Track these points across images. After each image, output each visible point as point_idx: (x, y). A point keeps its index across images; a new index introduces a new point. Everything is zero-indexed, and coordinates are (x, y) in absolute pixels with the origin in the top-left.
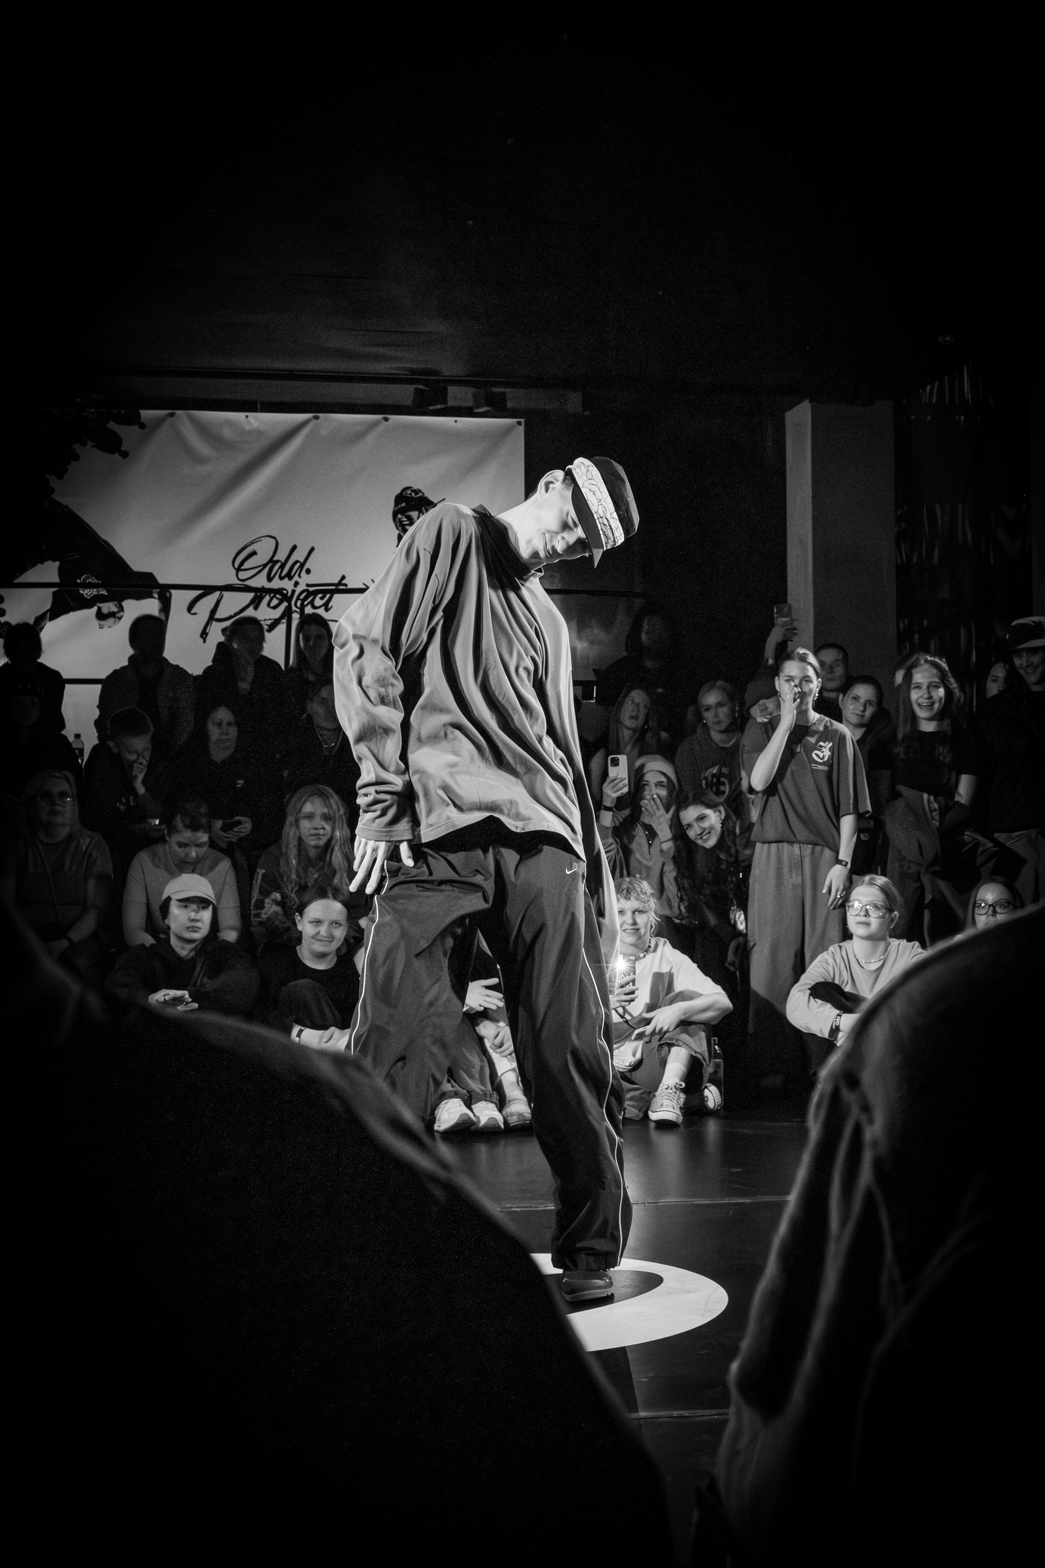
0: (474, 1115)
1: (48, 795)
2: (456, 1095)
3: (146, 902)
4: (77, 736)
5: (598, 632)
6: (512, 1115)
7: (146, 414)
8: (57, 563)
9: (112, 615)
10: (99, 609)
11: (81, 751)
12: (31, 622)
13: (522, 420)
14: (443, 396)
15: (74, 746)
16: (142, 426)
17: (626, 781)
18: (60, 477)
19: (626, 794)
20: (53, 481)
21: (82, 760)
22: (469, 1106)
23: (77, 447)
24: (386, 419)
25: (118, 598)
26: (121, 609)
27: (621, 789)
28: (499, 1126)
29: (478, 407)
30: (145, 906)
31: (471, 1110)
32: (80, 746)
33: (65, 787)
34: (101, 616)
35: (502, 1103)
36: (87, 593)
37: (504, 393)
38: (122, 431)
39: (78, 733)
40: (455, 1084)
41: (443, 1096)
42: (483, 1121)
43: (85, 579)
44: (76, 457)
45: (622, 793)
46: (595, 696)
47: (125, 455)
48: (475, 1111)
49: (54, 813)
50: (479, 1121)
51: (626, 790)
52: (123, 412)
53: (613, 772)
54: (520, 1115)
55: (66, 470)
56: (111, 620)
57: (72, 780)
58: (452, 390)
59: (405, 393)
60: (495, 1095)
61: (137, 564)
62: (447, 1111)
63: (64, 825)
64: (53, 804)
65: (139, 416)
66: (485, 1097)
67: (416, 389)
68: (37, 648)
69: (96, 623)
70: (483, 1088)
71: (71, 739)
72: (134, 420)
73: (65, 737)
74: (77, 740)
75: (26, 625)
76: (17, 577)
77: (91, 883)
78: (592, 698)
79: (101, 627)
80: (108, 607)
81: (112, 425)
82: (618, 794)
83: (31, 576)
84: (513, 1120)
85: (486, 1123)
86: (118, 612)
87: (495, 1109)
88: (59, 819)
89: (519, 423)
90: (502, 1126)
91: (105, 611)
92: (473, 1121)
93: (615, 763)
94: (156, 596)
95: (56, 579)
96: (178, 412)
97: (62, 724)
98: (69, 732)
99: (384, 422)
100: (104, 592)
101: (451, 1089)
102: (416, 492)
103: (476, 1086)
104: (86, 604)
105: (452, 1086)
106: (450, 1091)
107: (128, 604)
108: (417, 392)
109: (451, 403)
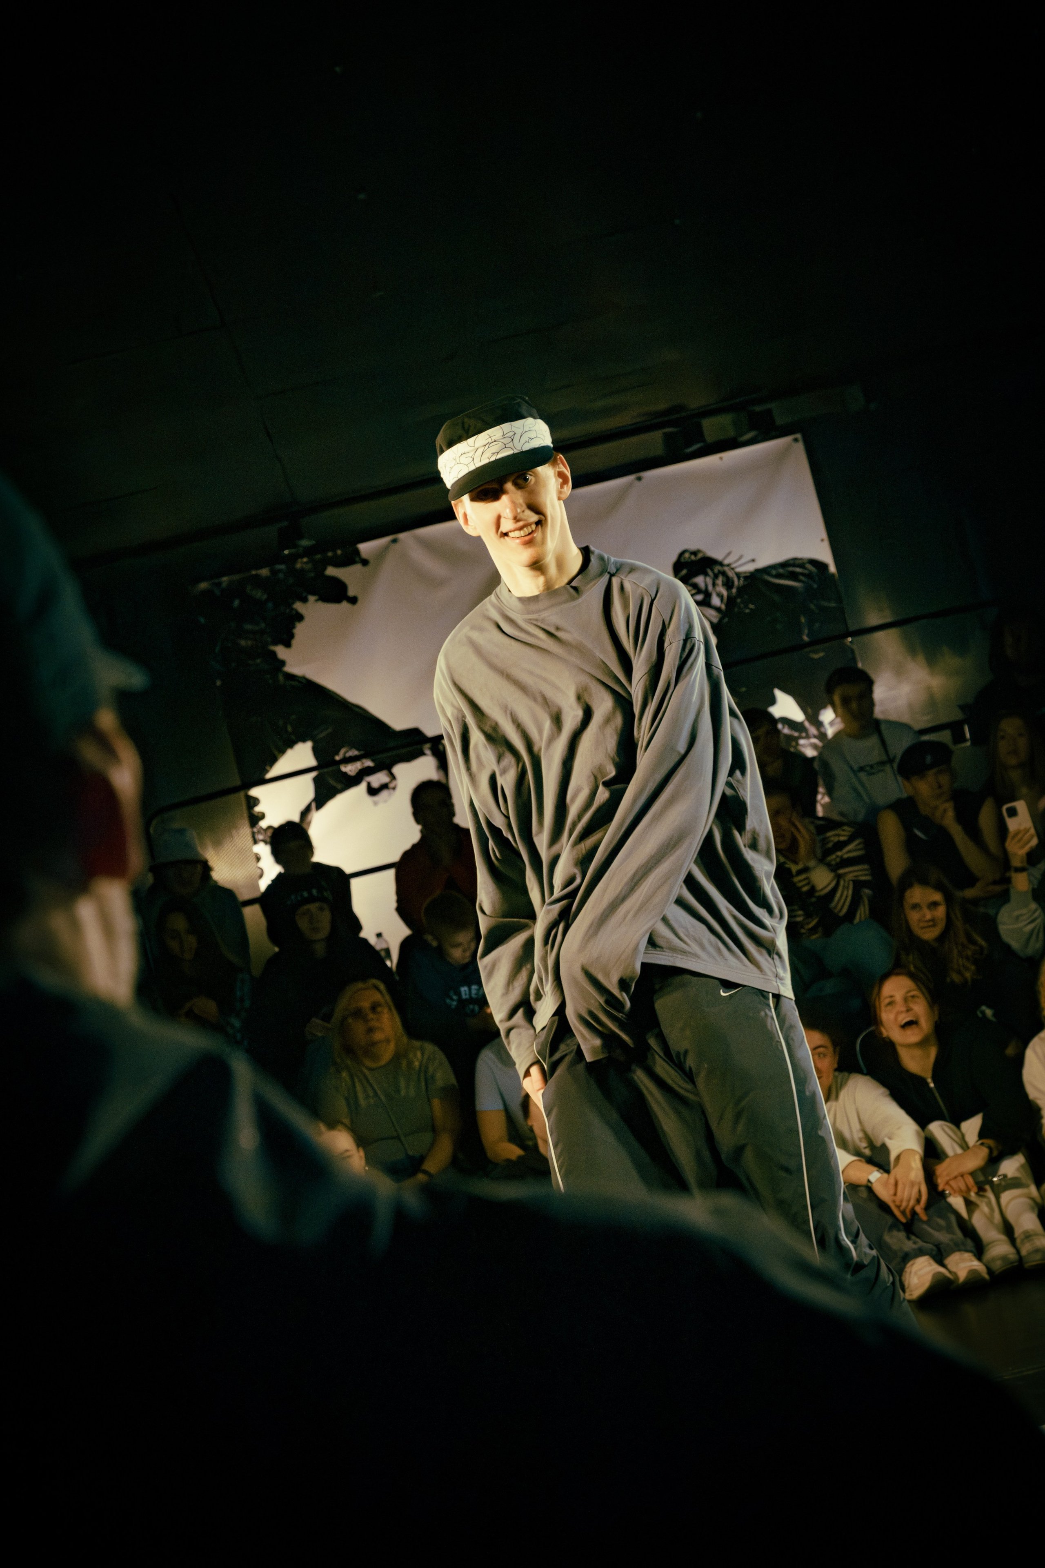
0: (950, 1272)
1: (358, 1013)
2: (921, 1253)
3: (501, 1107)
4: (379, 935)
5: (951, 661)
6: (994, 1259)
7: (365, 548)
8: (309, 745)
9: (384, 787)
10: (369, 784)
11: (387, 951)
12: (296, 818)
13: (799, 436)
14: (699, 435)
15: (378, 948)
16: (365, 562)
17: (1032, 831)
18: (288, 645)
19: (1037, 846)
20: (281, 652)
21: (392, 962)
22: (941, 1263)
23: (299, 606)
24: (639, 479)
25: (386, 766)
26: (393, 777)
27: (1029, 841)
28: (983, 1279)
29: (742, 435)
30: (503, 1114)
31: (943, 1265)
32: (384, 946)
33: (377, 997)
34: (373, 791)
35: (979, 1249)
36: (350, 769)
37: (769, 411)
38: (345, 574)
39: (378, 931)
40: (918, 1240)
41: (907, 1258)
42: (962, 1275)
43: (345, 753)
44: (300, 618)
45: (1031, 848)
46: (968, 736)
47: (353, 600)
48: (949, 1267)
49: (370, 1030)
50: (957, 1278)
51: (1035, 842)
52: (339, 552)
53: (1012, 824)
54: (1004, 1258)
55: (292, 636)
56: (384, 794)
57: (382, 987)
58: (708, 424)
59: (654, 441)
60: (970, 1243)
61: (398, 723)
62: (916, 1273)
63: (388, 1041)
64: (366, 1020)
65: (357, 552)
66: (958, 1247)
67: (665, 434)
68: (308, 846)
69: (369, 799)
70: (951, 1236)
71: (372, 940)
72: (352, 558)
73: (365, 941)
74: (381, 940)
75: (290, 825)
76: (267, 771)
77: (436, 1102)
78: (964, 740)
79: (376, 803)
80: (377, 779)
81: (331, 571)
82: (1026, 849)
83: (281, 766)
84: (998, 1266)
85: (967, 1277)
86: (391, 782)
87: (973, 1258)
88: (378, 1036)
89: (796, 440)
90: (987, 1277)
91: (375, 784)
92: (949, 1279)
93: (1013, 812)
94: (428, 752)
95: (312, 762)
96: (402, 536)
97: (356, 925)
98: (368, 933)
99: (637, 482)
100: (369, 763)
101: (915, 1246)
102: (695, 553)
103: (943, 1237)
104: (352, 782)
105: (915, 1243)
106: (914, 1250)
107: (399, 769)
108: (668, 437)
109: (710, 438)
